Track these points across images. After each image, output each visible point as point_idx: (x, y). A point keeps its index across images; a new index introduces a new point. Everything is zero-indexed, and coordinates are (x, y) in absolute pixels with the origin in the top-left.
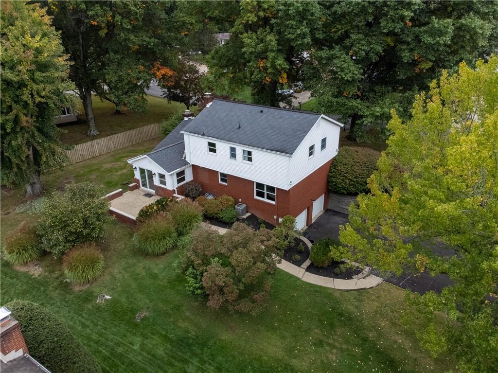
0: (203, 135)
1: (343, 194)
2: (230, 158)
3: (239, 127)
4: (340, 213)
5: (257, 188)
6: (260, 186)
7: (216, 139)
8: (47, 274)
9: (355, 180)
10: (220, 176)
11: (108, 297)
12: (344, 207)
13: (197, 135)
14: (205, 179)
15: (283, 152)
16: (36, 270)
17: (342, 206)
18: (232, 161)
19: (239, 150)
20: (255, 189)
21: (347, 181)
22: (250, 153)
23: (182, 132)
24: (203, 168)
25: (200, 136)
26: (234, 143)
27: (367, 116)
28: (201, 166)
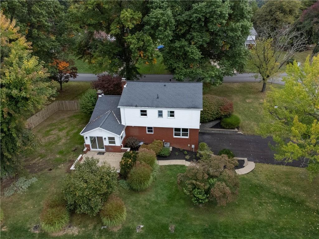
0: (136, 106)
1: (207, 122)
2: (158, 117)
3: (158, 98)
4: (204, 133)
5: (175, 131)
6: (177, 130)
7: (147, 108)
8: (83, 229)
9: (213, 113)
10: (148, 129)
11: (142, 226)
12: (206, 129)
13: (132, 107)
14: (136, 133)
15: (196, 108)
16: (72, 230)
17: (205, 129)
18: (160, 119)
19: (165, 112)
20: (174, 132)
21: (210, 115)
22: (173, 112)
23: (118, 107)
24: (134, 126)
25: (134, 107)
26: (162, 108)
27: (207, 78)
28: (133, 125)
